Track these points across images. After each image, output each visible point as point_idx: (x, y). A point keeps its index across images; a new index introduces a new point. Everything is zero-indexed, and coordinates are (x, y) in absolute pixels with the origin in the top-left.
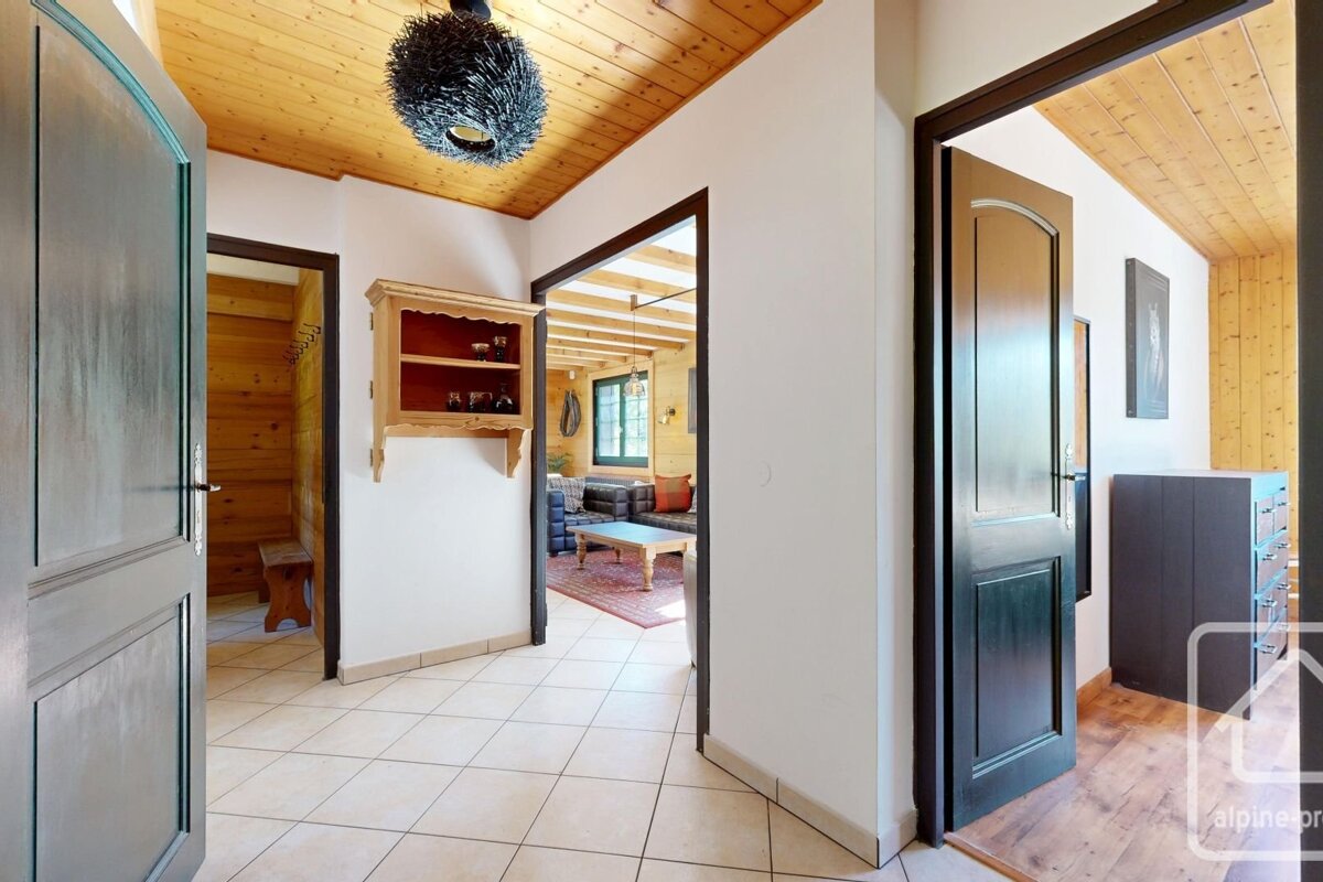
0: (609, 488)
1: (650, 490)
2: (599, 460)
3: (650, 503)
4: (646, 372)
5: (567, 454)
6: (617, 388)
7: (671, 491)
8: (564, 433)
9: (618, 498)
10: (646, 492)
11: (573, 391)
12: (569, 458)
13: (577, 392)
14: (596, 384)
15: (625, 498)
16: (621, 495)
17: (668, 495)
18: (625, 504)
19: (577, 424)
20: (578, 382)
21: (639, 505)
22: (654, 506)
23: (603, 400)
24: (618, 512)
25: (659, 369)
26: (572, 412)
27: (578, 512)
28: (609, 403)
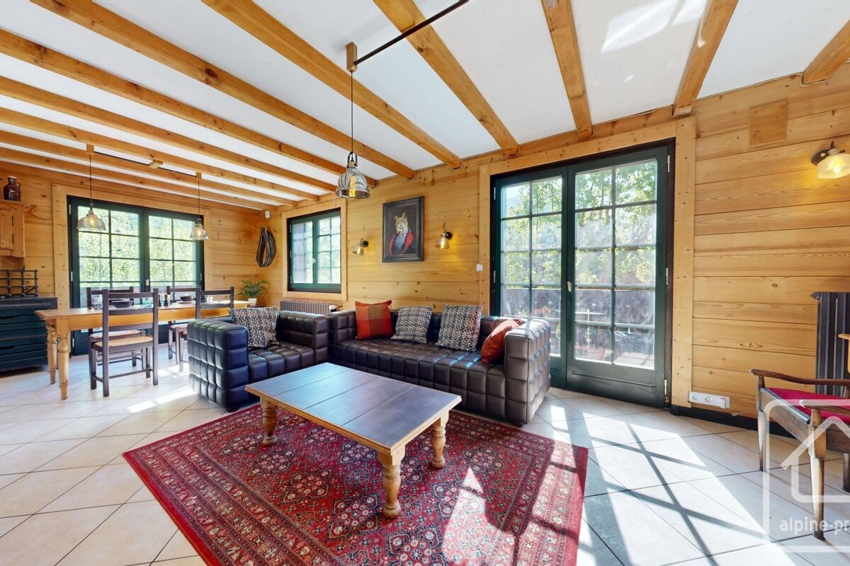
0: (306, 317)
1: (351, 317)
2: (293, 286)
3: (350, 330)
4: (339, 209)
5: (264, 282)
6: (310, 225)
7: (373, 317)
8: (261, 264)
9: (318, 329)
10: (348, 320)
11: (269, 228)
12: (266, 285)
13: (272, 229)
14: (290, 222)
15: (325, 328)
16: (320, 325)
17: (370, 321)
18: (325, 334)
19: (273, 255)
20: (274, 221)
21: (340, 333)
22: (355, 333)
23: (296, 236)
24: (318, 344)
25: (351, 206)
26: (268, 245)
27: (269, 346)
28: (302, 237)
